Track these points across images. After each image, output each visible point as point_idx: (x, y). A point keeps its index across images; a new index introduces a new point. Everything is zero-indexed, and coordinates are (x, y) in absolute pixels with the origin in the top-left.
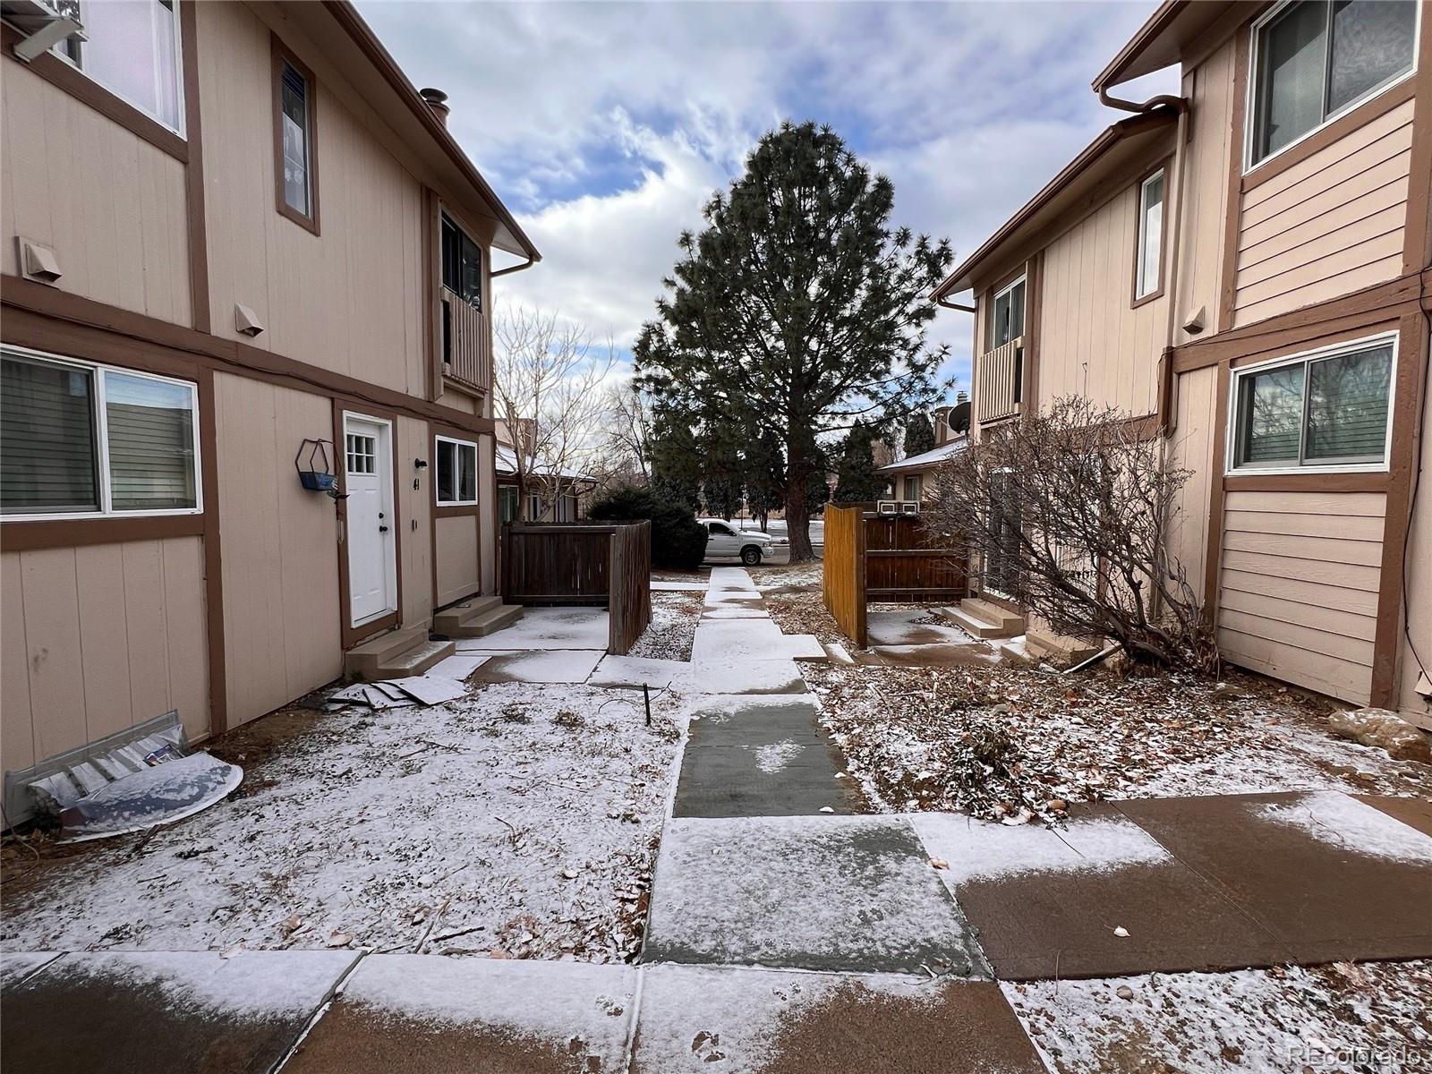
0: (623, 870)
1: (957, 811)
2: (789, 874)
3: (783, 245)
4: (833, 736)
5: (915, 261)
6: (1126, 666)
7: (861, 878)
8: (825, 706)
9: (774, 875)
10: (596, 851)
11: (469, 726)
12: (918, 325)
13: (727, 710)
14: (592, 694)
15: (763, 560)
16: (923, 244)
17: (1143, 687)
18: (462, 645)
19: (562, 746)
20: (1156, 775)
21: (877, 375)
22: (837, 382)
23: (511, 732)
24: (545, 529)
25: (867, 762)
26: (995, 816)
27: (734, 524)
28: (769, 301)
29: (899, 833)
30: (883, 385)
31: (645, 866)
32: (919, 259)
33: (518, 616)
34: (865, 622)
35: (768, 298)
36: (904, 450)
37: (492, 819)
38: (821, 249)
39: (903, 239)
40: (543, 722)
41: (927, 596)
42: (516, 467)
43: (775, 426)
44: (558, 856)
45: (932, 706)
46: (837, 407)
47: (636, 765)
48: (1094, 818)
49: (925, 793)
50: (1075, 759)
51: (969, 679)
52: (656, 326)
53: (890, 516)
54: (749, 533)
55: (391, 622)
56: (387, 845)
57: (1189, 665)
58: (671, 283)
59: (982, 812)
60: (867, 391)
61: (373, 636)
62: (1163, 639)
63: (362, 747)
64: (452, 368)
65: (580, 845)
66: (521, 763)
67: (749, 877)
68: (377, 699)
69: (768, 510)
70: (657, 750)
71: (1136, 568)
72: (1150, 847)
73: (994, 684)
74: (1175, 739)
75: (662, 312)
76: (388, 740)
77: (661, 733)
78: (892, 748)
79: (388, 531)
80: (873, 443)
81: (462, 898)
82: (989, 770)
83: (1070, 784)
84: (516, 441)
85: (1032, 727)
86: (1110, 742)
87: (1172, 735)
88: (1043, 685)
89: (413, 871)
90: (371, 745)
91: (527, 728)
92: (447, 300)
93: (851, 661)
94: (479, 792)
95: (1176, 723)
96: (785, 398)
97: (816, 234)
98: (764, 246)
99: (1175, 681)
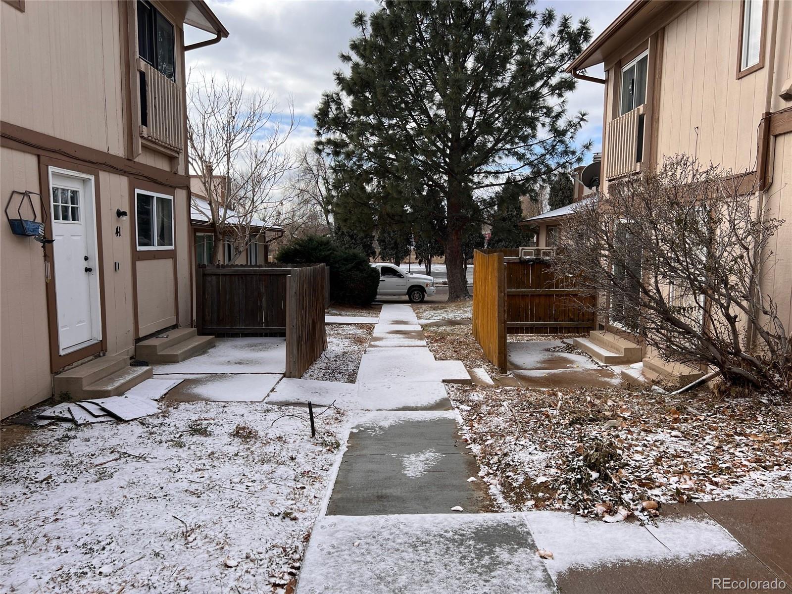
0: (278, 560)
1: (565, 510)
2: (416, 563)
3: (444, 25)
4: (469, 446)
5: (558, 39)
6: (723, 388)
7: (478, 567)
8: (465, 420)
9: (403, 564)
10: (256, 544)
11: (158, 439)
12: (560, 95)
13: (382, 424)
14: (268, 411)
15: (426, 298)
16: (565, 24)
17: (737, 406)
18: (159, 369)
19: (236, 455)
20: (739, 481)
21: (524, 139)
22: (490, 145)
23: (194, 443)
24: (237, 271)
25: (495, 468)
26: (597, 515)
27: (403, 268)
28: (433, 75)
29: (514, 528)
30: (529, 147)
31: (297, 556)
32: (562, 38)
33: (211, 345)
34: (505, 350)
35: (431, 72)
36: (549, 204)
37: (170, 518)
38: (477, 29)
39: (548, 19)
40: (222, 435)
41: (561, 328)
42: (211, 217)
43: (437, 184)
44: (222, 548)
45: (554, 421)
46: (491, 168)
47: (299, 471)
48: (682, 516)
49: (540, 494)
50: (669, 467)
51: (589, 399)
52: (334, 96)
53: (529, 260)
54: (415, 275)
55: (97, 350)
56: (76, 540)
57: (777, 387)
58: (346, 58)
59: (586, 511)
60: (516, 154)
61: (80, 362)
62: (755, 365)
63: (64, 457)
64: (149, 131)
65: (243, 539)
66: (200, 470)
67: (382, 565)
68: (80, 415)
69: (432, 256)
70: (319, 458)
71: (733, 304)
72: (727, 541)
73: (610, 403)
74: (759, 450)
75: (339, 84)
76: (88, 450)
77: (324, 444)
78: (517, 457)
79: (93, 272)
80: (521, 198)
81: (136, 585)
82: (595, 475)
83: (664, 488)
84: (210, 195)
85: (637, 439)
86: (703, 452)
87: (756, 447)
88: (652, 404)
89: (95, 562)
90: (71, 455)
91: (209, 440)
92: (143, 69)
93: (491, 382)
94: (161, 494)
95: (761, 437)
96: (444, 160)
97: (473, 15)
98: (427, 26)
99: (764, 401)
